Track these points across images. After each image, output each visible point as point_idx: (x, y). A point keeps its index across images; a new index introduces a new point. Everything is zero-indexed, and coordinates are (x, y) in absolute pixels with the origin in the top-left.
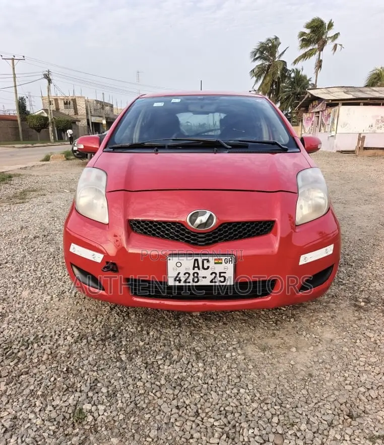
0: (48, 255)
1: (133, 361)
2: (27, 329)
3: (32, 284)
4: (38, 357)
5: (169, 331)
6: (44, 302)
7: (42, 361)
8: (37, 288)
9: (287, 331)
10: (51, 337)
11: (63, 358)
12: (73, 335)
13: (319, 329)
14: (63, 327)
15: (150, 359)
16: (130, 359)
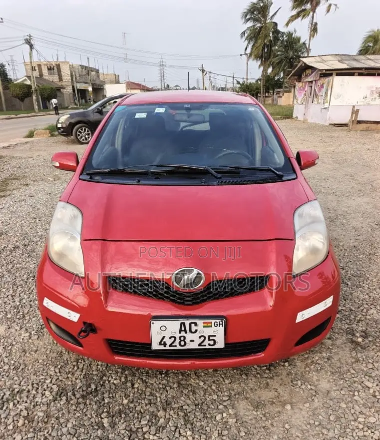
0: (28, 273)
1: (116, 427)
2: (3, 379)
3: (9, 316)
4: (13, 421)
5: (155, 382)
6: (21, 340)
7: (18, 427)
8: (15, 321)
9: (282, 379)
10: (29, 391)
11: (40, 424)
12: (52, 388)
13: (314, 376)
14: (41, 377)
15: (134, 424)
16: (113, 425)
